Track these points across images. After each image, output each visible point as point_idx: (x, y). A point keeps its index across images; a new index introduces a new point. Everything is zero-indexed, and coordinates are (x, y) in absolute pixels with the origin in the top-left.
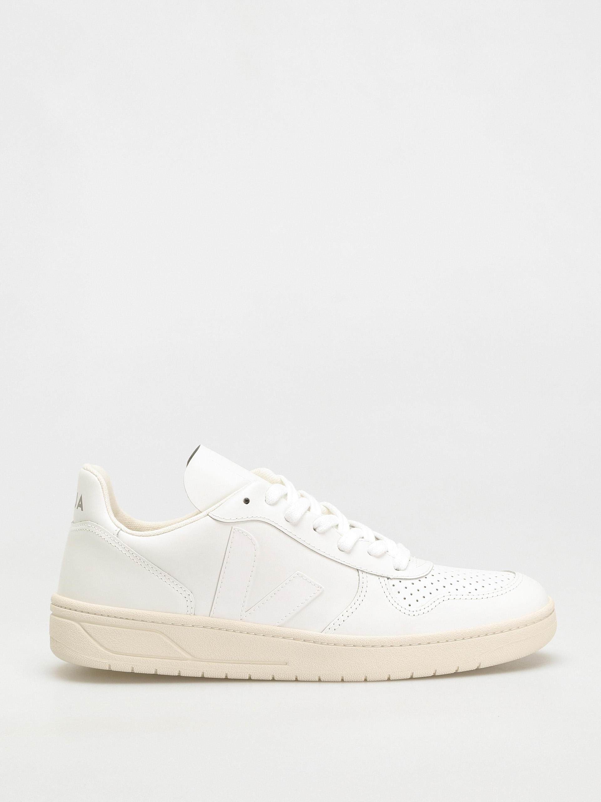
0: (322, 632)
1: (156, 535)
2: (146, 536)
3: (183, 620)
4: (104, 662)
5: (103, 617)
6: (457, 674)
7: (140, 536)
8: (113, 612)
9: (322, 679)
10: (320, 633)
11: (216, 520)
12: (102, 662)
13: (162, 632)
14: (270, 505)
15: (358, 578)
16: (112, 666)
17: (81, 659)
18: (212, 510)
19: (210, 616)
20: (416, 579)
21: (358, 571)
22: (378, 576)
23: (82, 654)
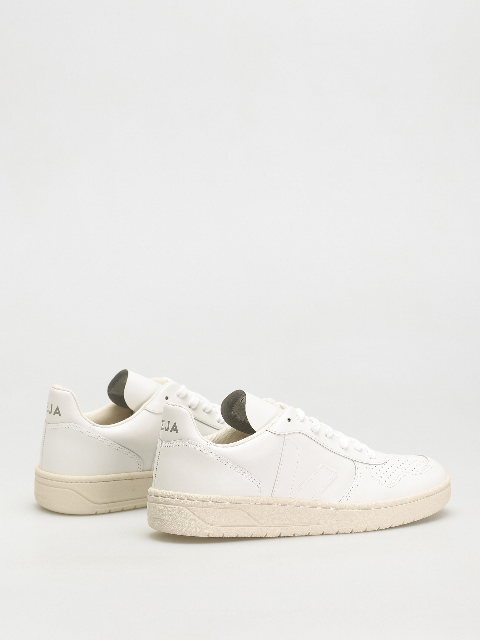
0: (339, 502)
1: (235, 446)
2: (229, 447)
3: (256, 501)
4: (206, 532)
5: (205, 502)
6: (403, 526)
7: (225, 447)
8: (211, 498)
9: (340, 532)
10: (339, 503)
11: (274, 433)
12: (204, 532)
13: (243, 510)
14: (300, 421)
15: (354, 466)
16: (210, 534)
17: (189, 531)
18: (268, 427)
19: (271, 496)
20: (382, 464)
21: (353, 461)
22: (364, 463)
23: (190, 528)
